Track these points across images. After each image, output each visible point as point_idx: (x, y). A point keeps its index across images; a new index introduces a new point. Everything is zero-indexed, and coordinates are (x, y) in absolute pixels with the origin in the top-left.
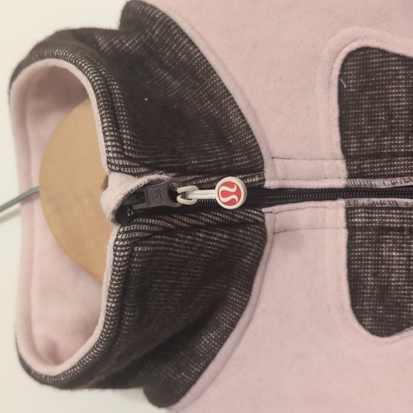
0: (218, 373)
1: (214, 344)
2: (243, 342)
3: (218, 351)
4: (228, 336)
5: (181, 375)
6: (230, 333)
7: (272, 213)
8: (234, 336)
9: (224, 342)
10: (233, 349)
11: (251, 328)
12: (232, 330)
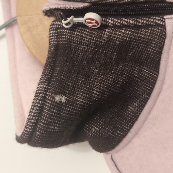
0: (139, 129)
1: (138, 110)
2: (155, 108)
3: (140, 114)
4: (146, 103)
5: (117, 133)
6: (147, 101)
7: (171, 18)
8: (150, 103)
9: (143, 108)
10: (149, 113)
11: (161, 98)
12: (148, 99)
